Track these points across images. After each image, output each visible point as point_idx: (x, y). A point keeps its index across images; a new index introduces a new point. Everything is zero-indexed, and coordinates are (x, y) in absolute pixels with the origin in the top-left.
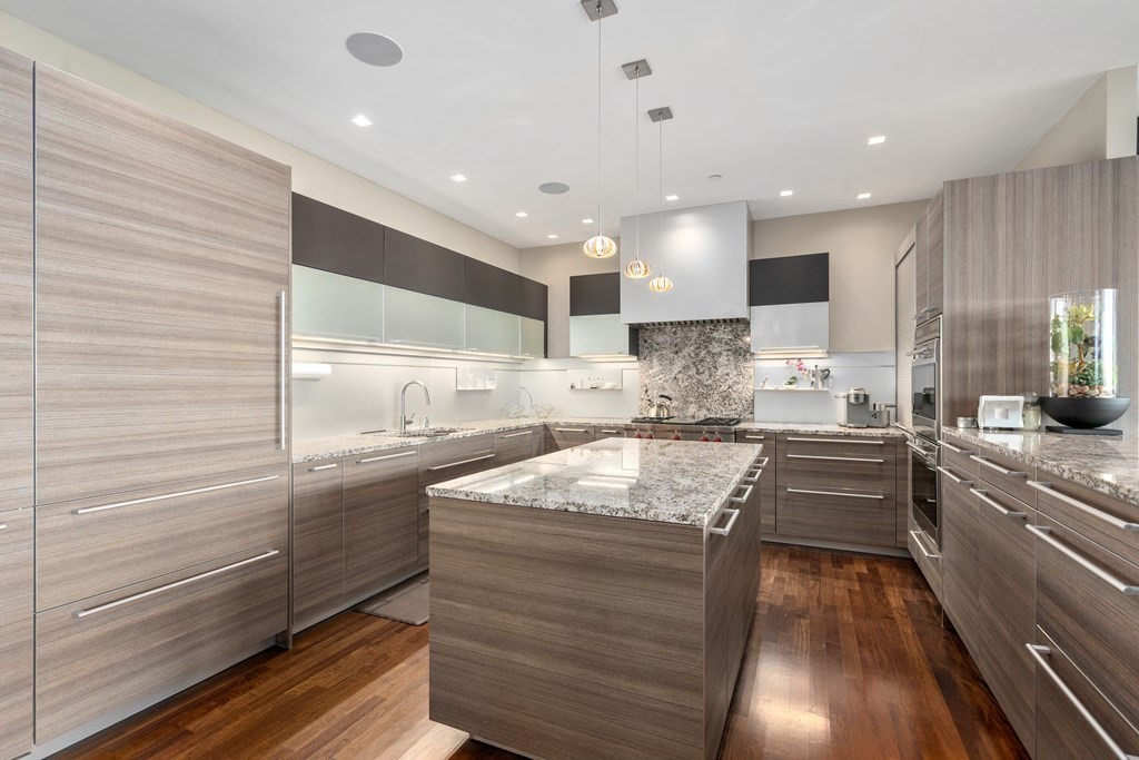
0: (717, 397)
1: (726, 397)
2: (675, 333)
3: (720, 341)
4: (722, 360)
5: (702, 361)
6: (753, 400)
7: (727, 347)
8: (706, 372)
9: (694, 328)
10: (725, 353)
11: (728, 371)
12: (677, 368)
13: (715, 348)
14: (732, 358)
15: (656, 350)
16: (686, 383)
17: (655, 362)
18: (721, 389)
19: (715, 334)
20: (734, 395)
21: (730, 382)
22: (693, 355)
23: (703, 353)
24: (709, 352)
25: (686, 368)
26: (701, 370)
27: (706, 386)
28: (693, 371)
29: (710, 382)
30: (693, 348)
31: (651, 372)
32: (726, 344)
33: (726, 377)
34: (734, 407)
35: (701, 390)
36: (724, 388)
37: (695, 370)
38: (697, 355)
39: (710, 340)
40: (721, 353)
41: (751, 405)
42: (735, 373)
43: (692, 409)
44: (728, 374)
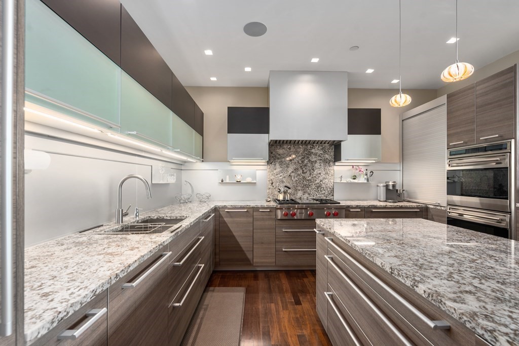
0: (314, 187)
1: (319, 187)
2: (290, 149)
3: (316, 154)
4: (317, 165)
5: (305, 165)
6: (333, 188)
7: (320, 158)
8: (308, 172)
9: (301, 146)
10: (318, 161)
11: (320, 172)
12: (290, 170)
13: (313, 158)
14: (322, 165)
15: (278, 159)
16: (296, 179)
17: (278, 166)
18: (316, 182)
19: (313, 151)
20: (323, 186)
21: (321, 178)
22: (300, 162)
23: (306, 161)
24: (309, 161)
25: (296, 169)
26: (305, 171)
27: (308, 180)
28: (300, 172)
29: (310, 178)
30: (300, 158)
31: (275, 172)
32: (319, 156)
33: (319, 175)
34: (323, 192)
35: (305, 183)
36: (318, 181)
37: (301, 171)
38: (303, 162)
39: (310, 154)
40: (316, 162)
41: (332, 191)
42: (324, 173)
43: (300, 194)
44: (320, 174)
